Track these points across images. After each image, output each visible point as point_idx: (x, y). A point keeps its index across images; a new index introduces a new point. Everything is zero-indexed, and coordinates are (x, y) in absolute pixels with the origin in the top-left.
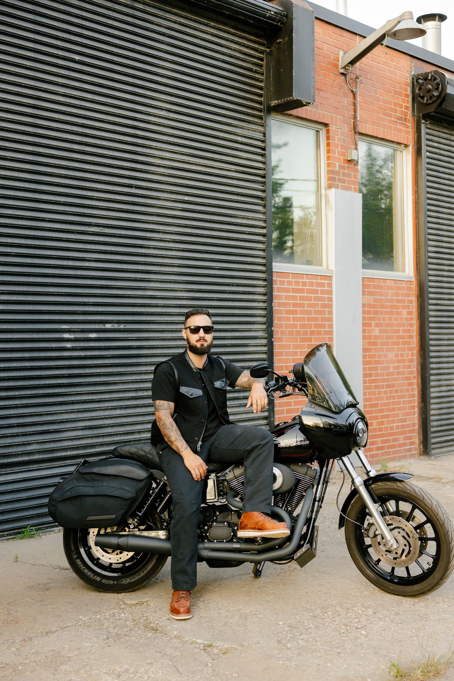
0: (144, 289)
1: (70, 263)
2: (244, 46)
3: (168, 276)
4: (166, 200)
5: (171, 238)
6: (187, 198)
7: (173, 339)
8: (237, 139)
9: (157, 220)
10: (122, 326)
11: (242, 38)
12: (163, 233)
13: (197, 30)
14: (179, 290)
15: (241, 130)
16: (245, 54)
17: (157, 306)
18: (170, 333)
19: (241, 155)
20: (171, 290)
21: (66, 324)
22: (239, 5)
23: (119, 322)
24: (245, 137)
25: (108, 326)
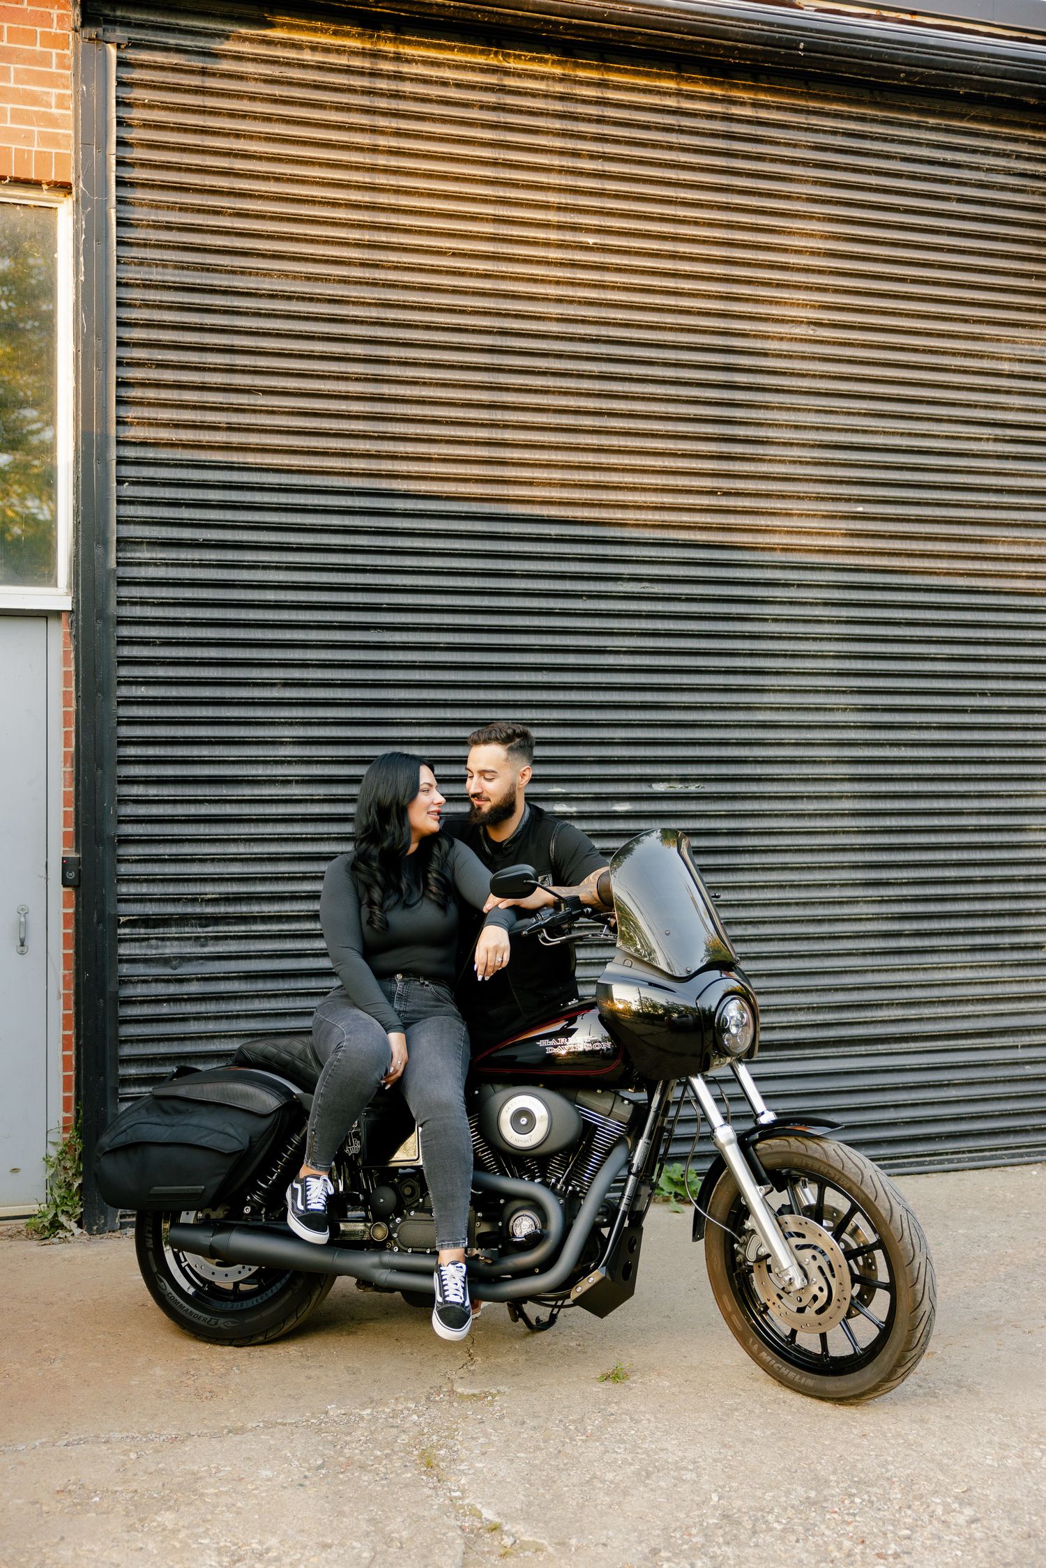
0: (748, 708)
1: (571, 659)
2: (1019, 156)
3: (809, 678)
4: (808, 516)
5: (819, 596)
6: (860, 508)
7: (821, 815)
8: (1000, 367)
9: (783, 559)
10: (693, 788)
11: (1015, 140)
12: (799, 586)
13: (893, 141)
14: (838, 709)
15: (1010, 345)
16: (1023, 175)
17: (780, 744)
18: (814, 801)
19: (1008, 401)
20: (817, 709)
21: (561, 785)
22: (987, 68)
23: (684, 779)
24: (1021, 361)
25: (660, 788)
